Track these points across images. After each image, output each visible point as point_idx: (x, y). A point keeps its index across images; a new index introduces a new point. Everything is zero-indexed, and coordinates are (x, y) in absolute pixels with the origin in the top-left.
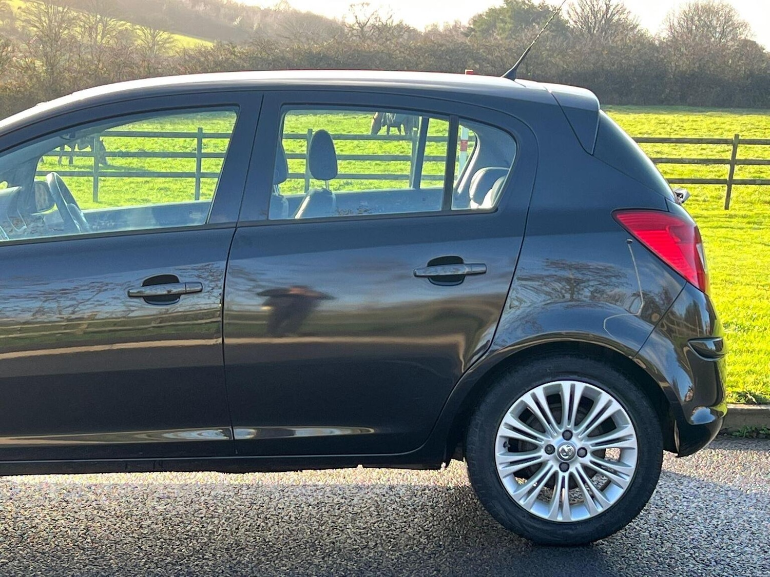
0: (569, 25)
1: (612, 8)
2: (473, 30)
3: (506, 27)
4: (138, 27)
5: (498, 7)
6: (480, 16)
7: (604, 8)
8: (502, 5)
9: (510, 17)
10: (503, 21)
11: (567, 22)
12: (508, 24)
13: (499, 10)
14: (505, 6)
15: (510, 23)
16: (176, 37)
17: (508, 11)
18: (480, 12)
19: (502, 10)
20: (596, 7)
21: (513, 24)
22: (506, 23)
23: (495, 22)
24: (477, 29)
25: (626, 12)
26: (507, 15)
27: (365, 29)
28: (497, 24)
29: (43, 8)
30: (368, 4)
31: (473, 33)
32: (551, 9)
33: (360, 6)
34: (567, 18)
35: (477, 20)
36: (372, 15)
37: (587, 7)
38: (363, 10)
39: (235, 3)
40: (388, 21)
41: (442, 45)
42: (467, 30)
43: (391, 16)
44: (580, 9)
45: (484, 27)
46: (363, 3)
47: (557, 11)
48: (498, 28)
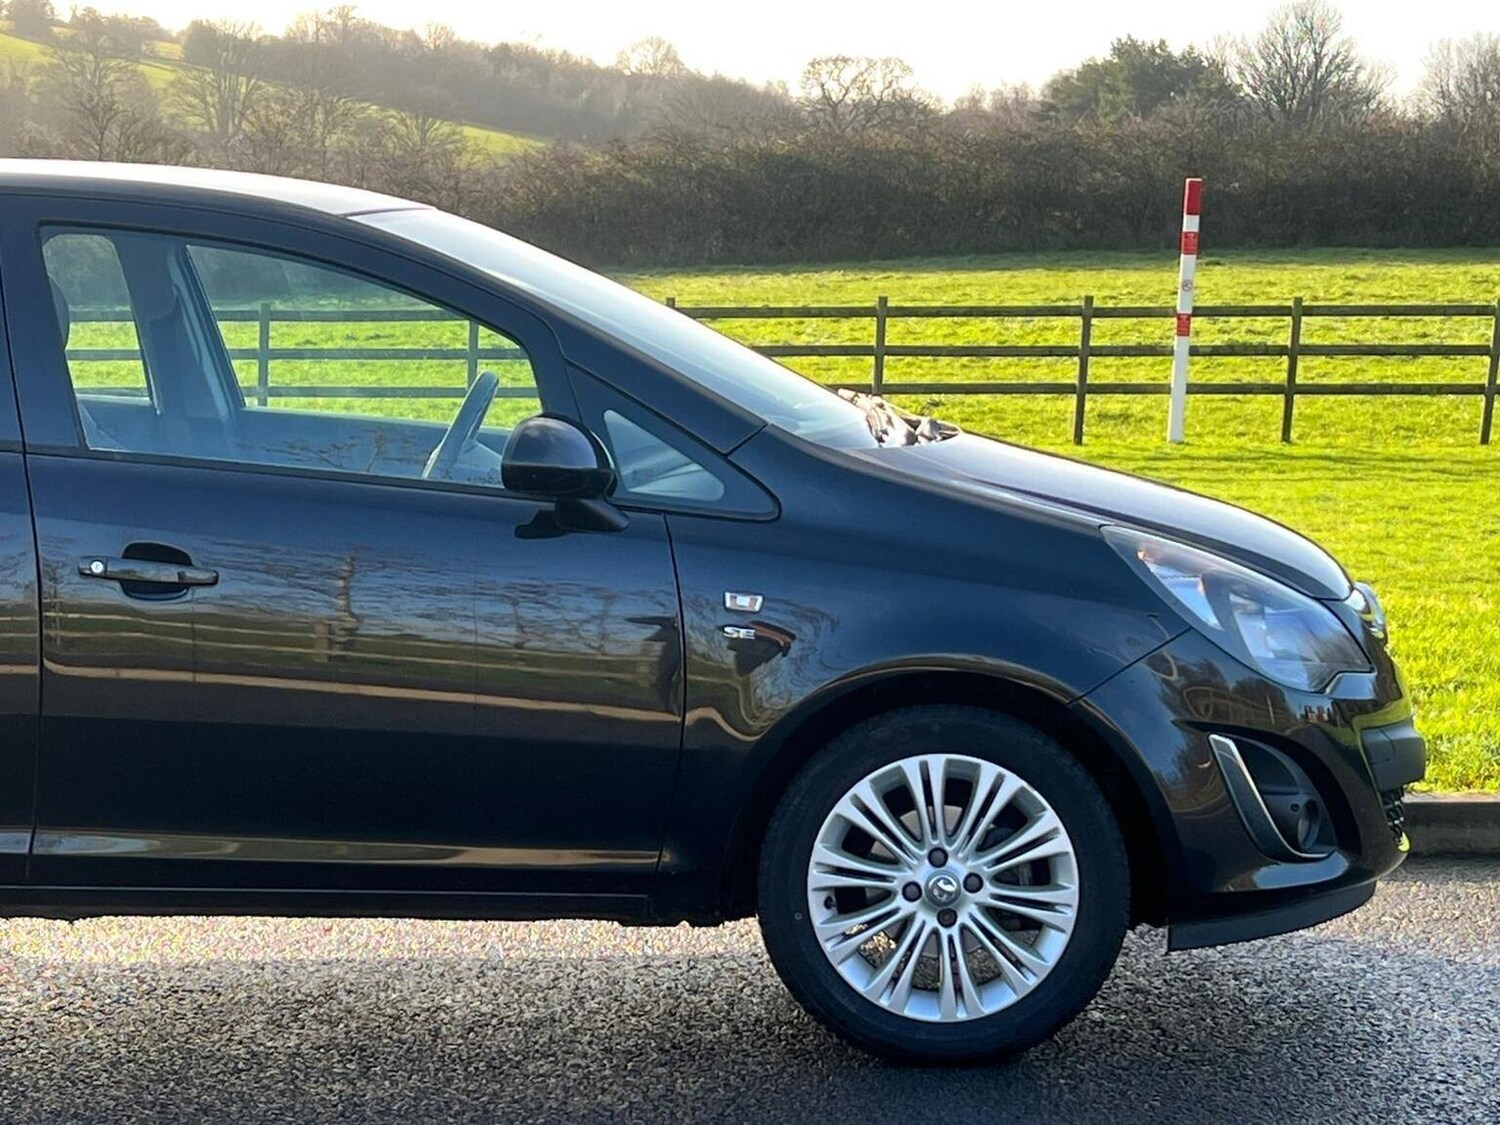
0: (1242, 94)
1: (1326, 62)
2: (1052, 107)
3: (1119, 99)
4: (393, 112)
5: (1100, 61)
6: (1067, 79)
7: (1312, 59)
8: (1109, 58)
9: (1125, 80)
10: (1112, 89)
11: (1239, 88)
12: (1122, 94)
13: (1103, 65)
14: (1116, 61)
15: (1126, 92)
16: (467, 131)
17: (1121, 69)
18: (1066, 73)
19: (1108, 67)
20: (1294, 57)
21: (1133, 93)
22: (1118, 93)
23: (1096, 92)
24: (1060, 106)
25: (1353, 68)
26: (1121, 76)
27: (840, 109)
28: (1101, 94)
29: (208, 80)
30: (845, 61)
31: (1052, 114)
32: (1205, 64)
33: (831, 64)
34: (1237, 80)
35: (1061, 88)
36: (854, 81)
37: (1278, 57)
38: (836, 72)
39: (576, 63)
40: (886, 92)
41: (1027, 137)
42: (1039, 107)
43: (891, 83)
44: (1263, 62)
45: (1076, 101)
46: (837, 59)
47: (1217, 68)
48: (1102, 103)
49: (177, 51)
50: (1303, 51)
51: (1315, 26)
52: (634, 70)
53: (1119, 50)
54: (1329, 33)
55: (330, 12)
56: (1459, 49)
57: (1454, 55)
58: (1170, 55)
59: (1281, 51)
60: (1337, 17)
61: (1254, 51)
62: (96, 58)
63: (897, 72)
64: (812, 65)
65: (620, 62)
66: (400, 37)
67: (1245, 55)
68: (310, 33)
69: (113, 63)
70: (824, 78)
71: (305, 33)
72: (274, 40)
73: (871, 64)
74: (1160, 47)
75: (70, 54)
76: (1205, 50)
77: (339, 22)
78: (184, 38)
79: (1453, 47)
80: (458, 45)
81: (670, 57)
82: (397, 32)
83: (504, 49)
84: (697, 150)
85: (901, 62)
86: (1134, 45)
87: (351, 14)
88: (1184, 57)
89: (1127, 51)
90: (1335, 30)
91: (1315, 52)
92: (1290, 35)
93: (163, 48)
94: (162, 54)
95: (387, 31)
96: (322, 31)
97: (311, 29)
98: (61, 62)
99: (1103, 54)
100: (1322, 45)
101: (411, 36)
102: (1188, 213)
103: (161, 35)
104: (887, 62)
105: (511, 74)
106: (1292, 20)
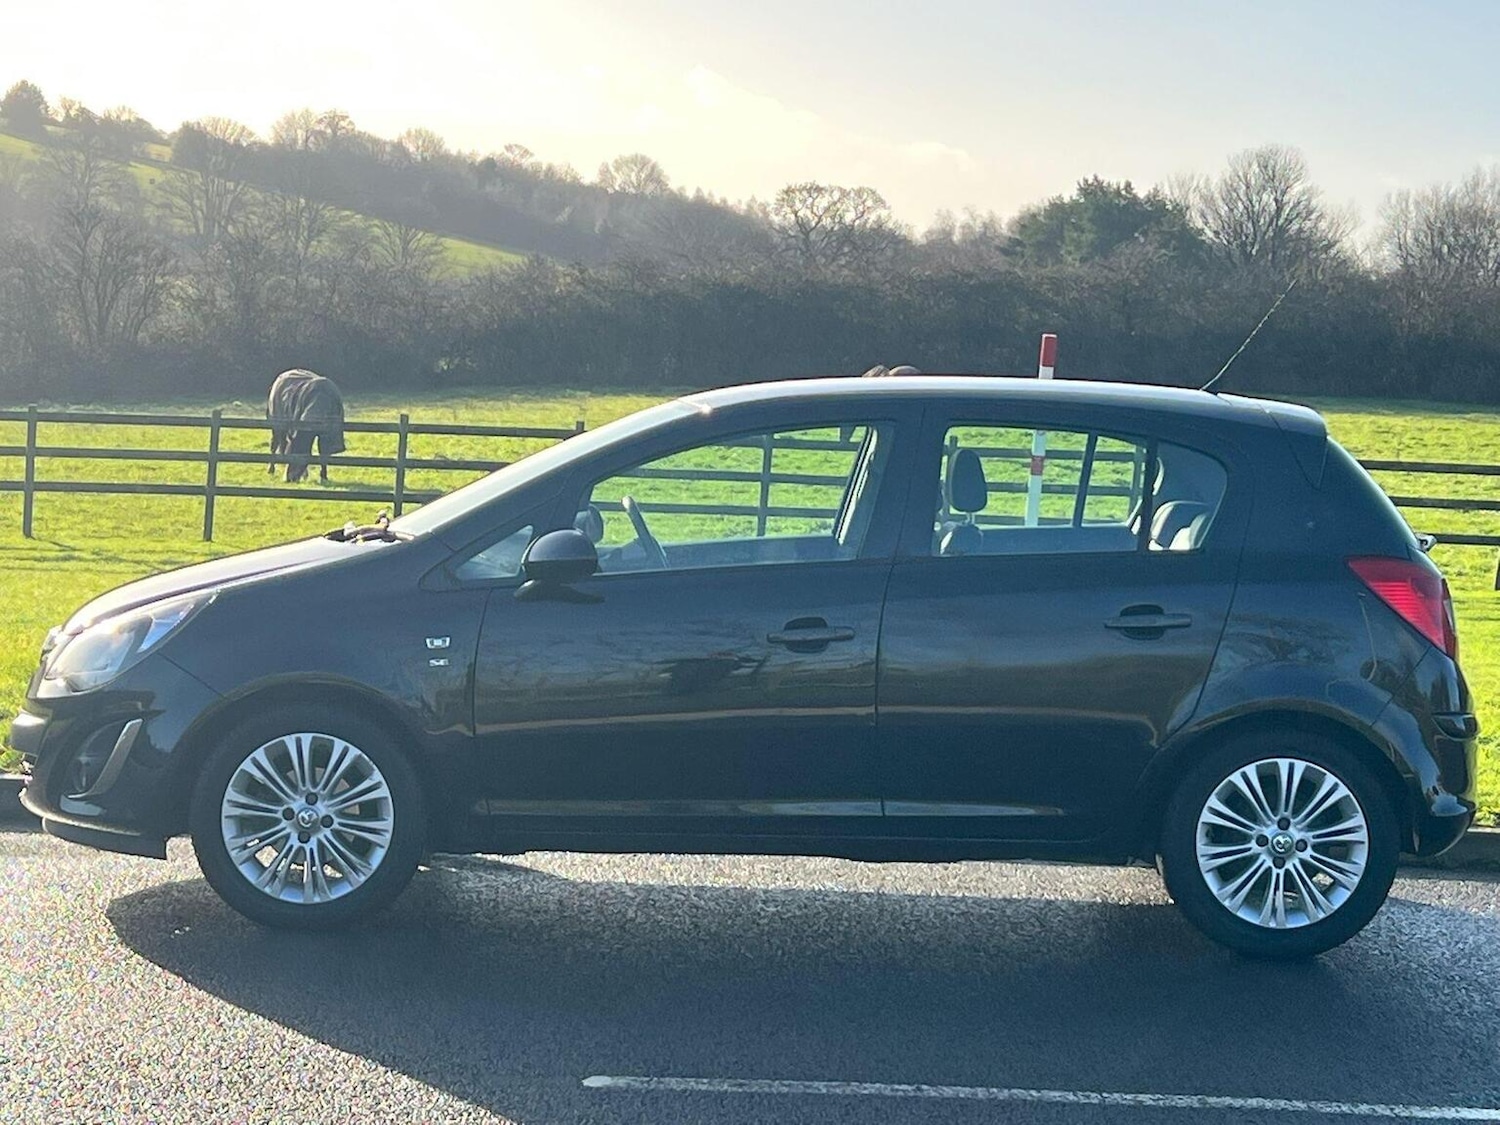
0: (1203, 238)
1: (1287, 208)
2: (1019, 243)
3: (1083, 238)
4: (376, 221)
5: (1066, 200)
6: (1034, 215)
7: (1273, 207)
8: (1075, 197)
9: (1090, 220)
10: (1077, 228)
11: (1201, 232)
12: (1086, 233)
13: (1069, 204)
14: (1082, 200)
15: (1091, 231)
16: (450, 242)
17: (1087, 209)
18: (1034, 209)
19: (1074, 206)
20: (1256, 205)
21: (1096, 233)
22: (1083, 232)
23: (1062, 232)
24: (1026, 242)
25: (1314, 216)
26: (1086, 216)
27: (813, 236)
28: (1066, 233)
29: (198, 183)
30: (819, 190)
31: (1018, 249)
32: (1170, 207)
33: (805, 193)
34: (1199, 224)
35: (1028, 224)
36: (827, 210)
37: (1240, 204)
38: (810, 200)
39: (560, 180)
40: (857, 222)
41: (970, 276)
42: (1006, 242)
43: (863, 213)
44: (1226, 208)
45: (1041, 237)
46: (811, 188)
47: (1180, 211)
48: (1067, 240)
49: (167, 153)
50: (1265, 197)
51: (1277, 174)
52: (617, 188)
53: (1085, 190)
54: (1291, 182)
55: (320, 121)
56: (1417, 204)
57: (1412, 208)
58: (1135, 197)
59: (1244, 199)
60: (1298, 167)
61: (1217, 195)
62: (87, 159)
63: (869, 203)
64: (787, 192)
65: (603, 181)
66: (388, 149)
67: (1209, 200)
68: (300, 142)
69: (103, 164)
70: (798, 205)
71: (295, 141)
72: (263, 147)
73: (844, 194)
74: (1126, 189)
75: (61, 153)
76: (1169, 193)
77: (329, 131)
78: (174, 142)
79: (1411, 201)
80: (446, 158)
81: (655, 176)
82: (385, 143)
83: (490, 163)
84: (655, 276)
85: (874, 193)
86: (1099, 184)
87: (343, 123)
88: (1149, 200)
89: (1094, 192)
90: (1297, 179)
91: (1276, 200)
92: (1253, 182)
93: (154, 150)
94: (154, 157)
95: (376, 142)
96: (312, 139)
97: (301, 134)
98: (52, 160)
99: (1070, 193)
100: (1284, 193)
101: (398, 147)
102: (1044, 365)
103: (154, 137)
104: (859, 192)
105: (494, 189)
106: (1255, 167)
